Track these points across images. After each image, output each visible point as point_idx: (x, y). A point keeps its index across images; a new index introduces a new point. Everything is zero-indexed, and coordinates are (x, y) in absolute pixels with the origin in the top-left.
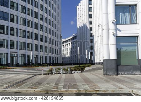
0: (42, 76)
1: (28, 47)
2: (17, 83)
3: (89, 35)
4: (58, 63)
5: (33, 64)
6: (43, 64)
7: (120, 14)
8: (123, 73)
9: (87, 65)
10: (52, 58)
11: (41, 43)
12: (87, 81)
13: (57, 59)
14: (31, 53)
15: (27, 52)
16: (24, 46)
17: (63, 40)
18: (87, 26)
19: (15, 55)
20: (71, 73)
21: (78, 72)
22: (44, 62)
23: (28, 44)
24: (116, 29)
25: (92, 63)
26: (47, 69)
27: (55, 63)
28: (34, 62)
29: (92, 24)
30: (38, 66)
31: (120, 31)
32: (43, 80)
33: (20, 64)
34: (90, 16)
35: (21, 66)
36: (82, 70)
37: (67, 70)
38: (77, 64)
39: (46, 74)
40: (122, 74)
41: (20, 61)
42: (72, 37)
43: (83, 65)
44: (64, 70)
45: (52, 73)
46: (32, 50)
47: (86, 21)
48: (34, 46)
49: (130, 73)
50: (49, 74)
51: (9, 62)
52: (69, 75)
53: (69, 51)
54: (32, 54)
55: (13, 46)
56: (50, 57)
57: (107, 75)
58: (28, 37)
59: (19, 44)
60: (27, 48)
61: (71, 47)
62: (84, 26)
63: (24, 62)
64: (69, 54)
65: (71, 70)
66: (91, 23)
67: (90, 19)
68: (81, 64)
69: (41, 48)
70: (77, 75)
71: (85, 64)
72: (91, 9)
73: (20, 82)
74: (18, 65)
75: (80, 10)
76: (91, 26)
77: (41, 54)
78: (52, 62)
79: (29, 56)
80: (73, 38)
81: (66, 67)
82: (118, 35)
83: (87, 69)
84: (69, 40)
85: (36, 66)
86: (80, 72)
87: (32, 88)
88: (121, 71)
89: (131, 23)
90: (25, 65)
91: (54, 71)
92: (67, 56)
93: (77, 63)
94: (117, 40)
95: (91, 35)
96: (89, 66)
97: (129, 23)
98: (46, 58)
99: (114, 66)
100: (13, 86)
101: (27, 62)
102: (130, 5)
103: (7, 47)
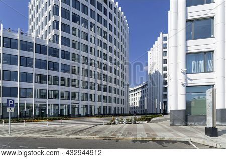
0: (104, 126)
1: (91, 98)
2: (78, 132)
3: (162, 83)
4: (124, 113)
5: (95, 115)
6: (107, 114)
8: (193, 124)
9: (155, 116)
10: (116, 109)
11: (105, 94)
13: (122, 109)
14: (93, 104)
15: (89, 103)
16: (86, 97)
17: (131, 89)
18: (160, 73)
19: (77, 107)
20: (135, 124)
21: (144, 122)
22: (108, 113)
23: (91, 95)
24: (186, 79)
25: (165, 113)
26: (109, 119)
27: (120, 113)
28: (97, 113)
30: (101, 117)
31: (191, 80)
32: (104, 129)
33: (82, 114)
34: (165, 62)
35: (83, 117)
36: (149, 120)
37: (131, 121)
38: (143, 115)
39: (108, 124)
40: (191, 125)
41: (82, 112)
43: (151, 116)
44: (127, 120)
45: (114, 124)
46: (95, 101)
47: (159, 67)
48: (97, 97)
49: (202, 123)
50: (111, 124)
51: (71, 113)
52: (132, 125)
53: (138, 101)
54: (95, 105)
55: (75, 98)
56: (115, 108)
57: (173, 125)
58: (91, 88)
59: (81, 95)
60: (89, 99)
61: (140, 96)
62: (157, 73)
63: (86, 113)
64: (138, 103)
65: (135, 121)
66: (165, 69)
67: (165, 66)
68: (148, 114)
69: (104, 99)
70: (141, 126)
71: (154, 114)
72: (166, 54)
73: (80, 131)
74: (79, 116)
75: (152, 55)
76: (165, 72)
77: (105, 105)
78: (116, 113)
79: (91, 107)
80: (143, 87)
81: (130, 118)
82: (188, 85)
83: (154, 119)
84: (139, 89)
85: (98, 117)
86: (146, 122)
87: (92, 136)
88: (191, 121)
89: (206, 72)
90: (87, 116)
91: (116, 122)
92: (136, 106)
93: (142, 113)
94: (186, 90)
95: (165, 83)
96: (157, 117)
97: (204, 72)
98: (110, 108)
99: (182, 116)
101: (89, 113)
102: (205, 53)
103: (69, 99)
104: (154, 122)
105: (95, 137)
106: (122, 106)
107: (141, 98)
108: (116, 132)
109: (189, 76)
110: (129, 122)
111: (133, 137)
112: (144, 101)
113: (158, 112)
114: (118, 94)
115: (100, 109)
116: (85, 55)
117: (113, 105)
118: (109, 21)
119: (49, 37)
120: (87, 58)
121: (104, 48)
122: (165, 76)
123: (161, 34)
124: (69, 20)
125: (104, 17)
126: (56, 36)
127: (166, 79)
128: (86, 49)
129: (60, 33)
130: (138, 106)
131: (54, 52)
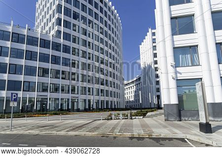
0: (102, 121)
1: (89, 91)
2: (77, 127)
4: (121, 107)
5: (94, 109)
6: (104, 109)
7: (180, 56)
8: (186, 119)
9: (150, 110)
10: (113, 102)
11: (102, 87)
12: (144, 126)
13: (119, 103)
14: (91, 98)
15: (87, 97)
16: (85, 90)
17: (125, 82)
18: (151, 66)
19: (76, 101)
20: (131, 119)
21: (140, 117)
22: (105, 107)
23: (89, 88)
24: (176, 72)
26: (107, 114)
27: (116, 107)
28: (95, 107)
29: (157, 64)
30: (99, 112)
31: (180, 73)
32: (102, 125)
33: (81, 109)
34: (155, 55)
35: (82, 111)
36: (144, 115)
37: (127, 116)
38: (138, 109)
39: (106, 119)
40: (185, 120)
41: (81, 107)
42: (135, 79)
43: (146, 110)
44: (124, 115)
45: (111, 119)
46: (93, 95)
47: (150, 61)
48: (95, 90)
49: (195, 118)
50: (108, 119)
51: (70, 108)
52: (129, 120)
53: (133, 94)
54: (94, 98)
55: (74, 91)
56: (111, 102)
57: (168, 120)
59: (80, 89)
60: (87, 93)
61: (134, 89)
63: (84, 107)
64: (133, 97)
65: (131, 115)
66: (156, 62)
67: (155, 59)
68: (143, 109)
69: (101, 92)
70: (137, 121)
71: (149, 108)
72: (156, 48)
73: (80, 127)
74: (78, 110)
75: (143, 49)
76: (156, 66)
77: (102, 98)
78: (113, 107)
79: (89, 101)
80: (137, 80)
81: (126, 112)
82: (179, 78)
83: (149, 114)
84: (133, 82)
85: (96, 111)
86: (142, 117)
87: (90, 132)
88: (185, 116)
89: (193, 65)
90: (86, 110)
91: (113, 117)
92: (131, 100)
93: (138, 107)
94: (177, 83)
95: (157, 76)
96: (152, 111)
97: (191, 65)
98: (107, 102)
99: (175, 110)
100: (73, 130)
101: (87, 107)
102: (190, 47)
103: (68, 93)
104: (149, 117)
105: (93, 133)
106: (119, 100)
107: (136, 92)
108: (114, 128)
109: (178, 69)
110: (125, 117)
111: (130, 134)
112: (138, 95)
113: (153, 106)
114: (114, 87)
115: (97, 103)
116: (84, 48)
117: (110, 99)
118: (105, 18)
119: (53, 32)
120: (85, 52)
121: (101, 43)
122: (156, 69)
123: (150, 30)
124: (70, 17)
125: (100, 14)
126: (59, 32)
127: (157, 72)
128: (85, 43)
129: (62, 29)
130: (133, 99)
131: (56, 47)
